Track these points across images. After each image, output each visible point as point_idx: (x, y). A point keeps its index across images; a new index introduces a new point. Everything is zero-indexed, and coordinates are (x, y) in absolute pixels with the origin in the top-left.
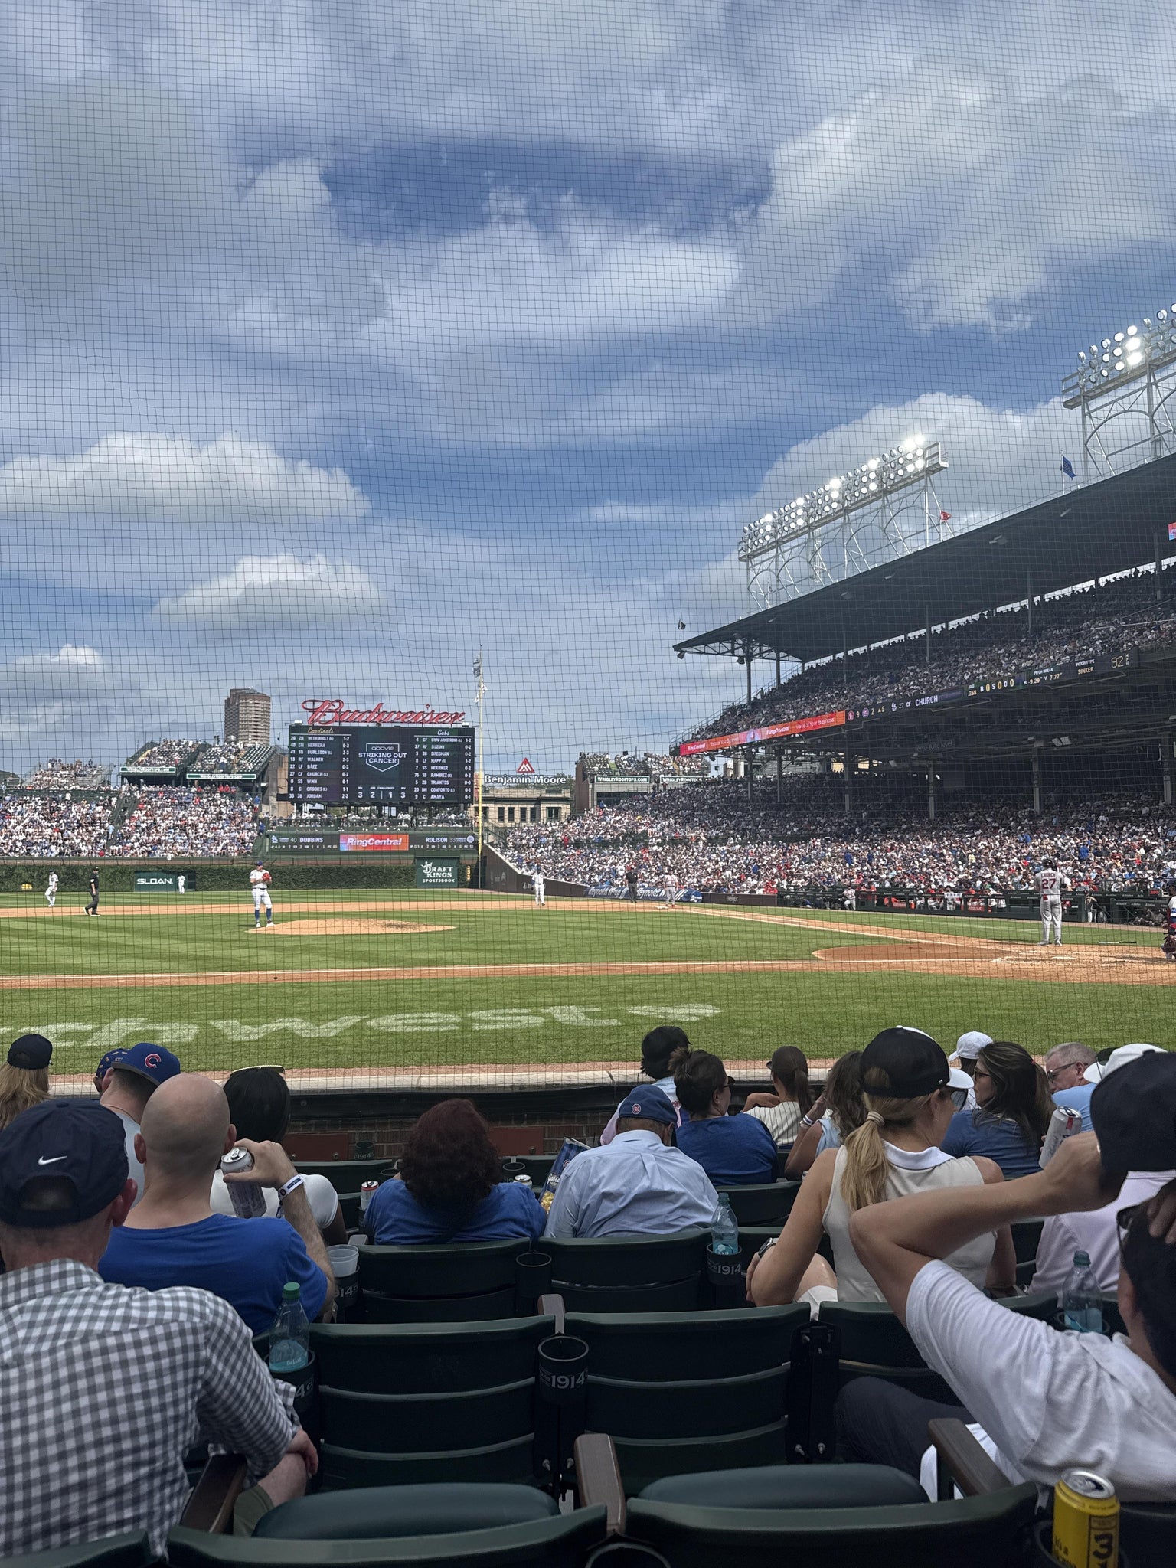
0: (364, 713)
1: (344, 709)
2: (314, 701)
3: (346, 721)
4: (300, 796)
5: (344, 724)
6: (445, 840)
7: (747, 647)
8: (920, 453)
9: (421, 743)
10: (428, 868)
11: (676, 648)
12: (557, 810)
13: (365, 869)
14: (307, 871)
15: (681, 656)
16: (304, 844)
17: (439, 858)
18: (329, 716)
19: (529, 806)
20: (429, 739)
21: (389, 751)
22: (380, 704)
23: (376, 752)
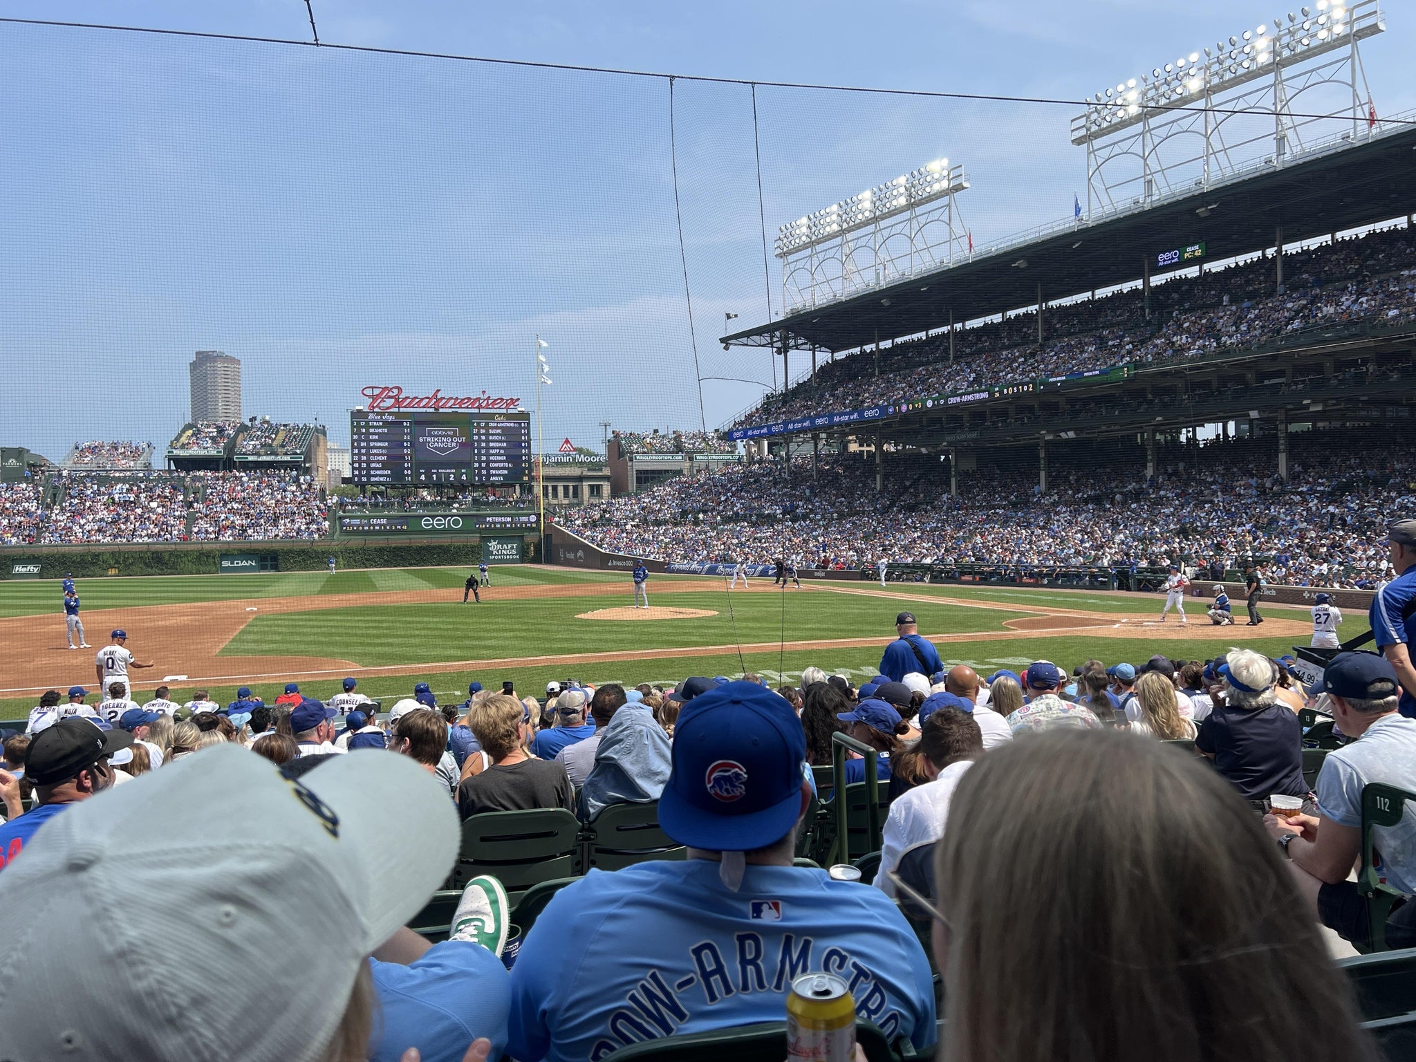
0: (422, 399)
1: (403, 396)
2: (373, 388)
3: (405, 407)
4: (364, 479)
5: (402, 410)
6: (509, 519)
7: (784, 339)
8: (945, 173)
9: (479, 427)
10: (493, 545)
11: (722, 340)
12: (599, 487)
13: (434, 548)
14: (381, 550)
15: (726, 348)
16: (374, 526)
17: (503, 535)
18: (390, 402)
19: (571, 484)
20: (487, 424)
21: (449, 436)
22: (438, 391)
23: (436, 436)
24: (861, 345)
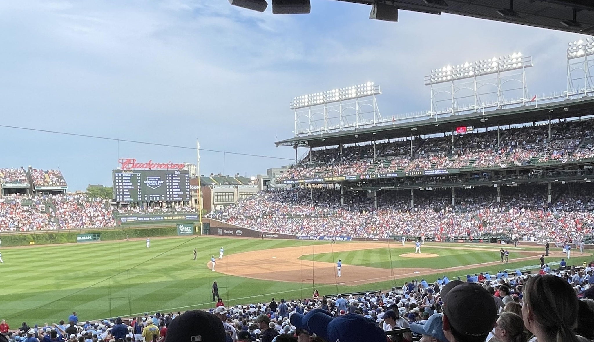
0: (144, 165)
1: (136, 163)
2: (123, 159)
3: (137, 168)
4: (121, 200)
8: (373, 88)
9: (169, 177)
10: (181, 227)
11: (276, 143)
15: (277, 146)
17: (185, 223)
18: (131, 166)
20: (172, 175)
21: (156, 180)
22: (151, 161)
23: (151, 180)
24: (325, 146)
